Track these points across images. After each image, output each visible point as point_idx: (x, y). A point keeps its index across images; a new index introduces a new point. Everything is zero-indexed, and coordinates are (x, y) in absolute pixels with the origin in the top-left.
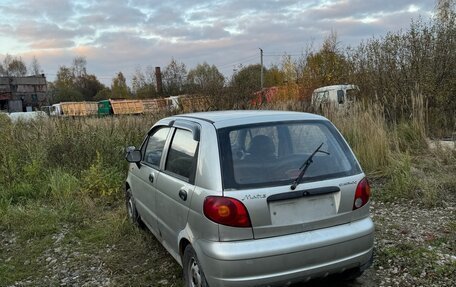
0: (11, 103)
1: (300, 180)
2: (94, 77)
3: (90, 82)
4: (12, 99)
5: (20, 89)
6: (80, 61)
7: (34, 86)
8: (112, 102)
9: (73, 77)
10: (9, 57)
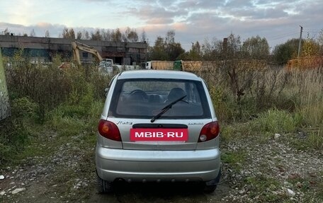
0: (124, 59)
1: (159, 117)
2: (179, 45)
3: (176, 48)
4: (125, 57)
5: (130, 50)
6: (171, 33)
7: (139, 49)
8: (182, 62)
9: (166, 44)
10: (129, 29)
